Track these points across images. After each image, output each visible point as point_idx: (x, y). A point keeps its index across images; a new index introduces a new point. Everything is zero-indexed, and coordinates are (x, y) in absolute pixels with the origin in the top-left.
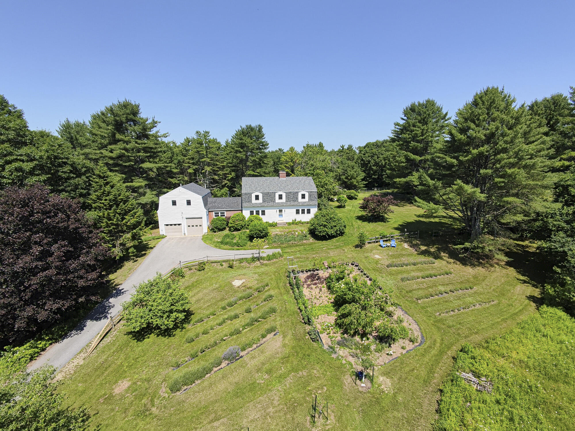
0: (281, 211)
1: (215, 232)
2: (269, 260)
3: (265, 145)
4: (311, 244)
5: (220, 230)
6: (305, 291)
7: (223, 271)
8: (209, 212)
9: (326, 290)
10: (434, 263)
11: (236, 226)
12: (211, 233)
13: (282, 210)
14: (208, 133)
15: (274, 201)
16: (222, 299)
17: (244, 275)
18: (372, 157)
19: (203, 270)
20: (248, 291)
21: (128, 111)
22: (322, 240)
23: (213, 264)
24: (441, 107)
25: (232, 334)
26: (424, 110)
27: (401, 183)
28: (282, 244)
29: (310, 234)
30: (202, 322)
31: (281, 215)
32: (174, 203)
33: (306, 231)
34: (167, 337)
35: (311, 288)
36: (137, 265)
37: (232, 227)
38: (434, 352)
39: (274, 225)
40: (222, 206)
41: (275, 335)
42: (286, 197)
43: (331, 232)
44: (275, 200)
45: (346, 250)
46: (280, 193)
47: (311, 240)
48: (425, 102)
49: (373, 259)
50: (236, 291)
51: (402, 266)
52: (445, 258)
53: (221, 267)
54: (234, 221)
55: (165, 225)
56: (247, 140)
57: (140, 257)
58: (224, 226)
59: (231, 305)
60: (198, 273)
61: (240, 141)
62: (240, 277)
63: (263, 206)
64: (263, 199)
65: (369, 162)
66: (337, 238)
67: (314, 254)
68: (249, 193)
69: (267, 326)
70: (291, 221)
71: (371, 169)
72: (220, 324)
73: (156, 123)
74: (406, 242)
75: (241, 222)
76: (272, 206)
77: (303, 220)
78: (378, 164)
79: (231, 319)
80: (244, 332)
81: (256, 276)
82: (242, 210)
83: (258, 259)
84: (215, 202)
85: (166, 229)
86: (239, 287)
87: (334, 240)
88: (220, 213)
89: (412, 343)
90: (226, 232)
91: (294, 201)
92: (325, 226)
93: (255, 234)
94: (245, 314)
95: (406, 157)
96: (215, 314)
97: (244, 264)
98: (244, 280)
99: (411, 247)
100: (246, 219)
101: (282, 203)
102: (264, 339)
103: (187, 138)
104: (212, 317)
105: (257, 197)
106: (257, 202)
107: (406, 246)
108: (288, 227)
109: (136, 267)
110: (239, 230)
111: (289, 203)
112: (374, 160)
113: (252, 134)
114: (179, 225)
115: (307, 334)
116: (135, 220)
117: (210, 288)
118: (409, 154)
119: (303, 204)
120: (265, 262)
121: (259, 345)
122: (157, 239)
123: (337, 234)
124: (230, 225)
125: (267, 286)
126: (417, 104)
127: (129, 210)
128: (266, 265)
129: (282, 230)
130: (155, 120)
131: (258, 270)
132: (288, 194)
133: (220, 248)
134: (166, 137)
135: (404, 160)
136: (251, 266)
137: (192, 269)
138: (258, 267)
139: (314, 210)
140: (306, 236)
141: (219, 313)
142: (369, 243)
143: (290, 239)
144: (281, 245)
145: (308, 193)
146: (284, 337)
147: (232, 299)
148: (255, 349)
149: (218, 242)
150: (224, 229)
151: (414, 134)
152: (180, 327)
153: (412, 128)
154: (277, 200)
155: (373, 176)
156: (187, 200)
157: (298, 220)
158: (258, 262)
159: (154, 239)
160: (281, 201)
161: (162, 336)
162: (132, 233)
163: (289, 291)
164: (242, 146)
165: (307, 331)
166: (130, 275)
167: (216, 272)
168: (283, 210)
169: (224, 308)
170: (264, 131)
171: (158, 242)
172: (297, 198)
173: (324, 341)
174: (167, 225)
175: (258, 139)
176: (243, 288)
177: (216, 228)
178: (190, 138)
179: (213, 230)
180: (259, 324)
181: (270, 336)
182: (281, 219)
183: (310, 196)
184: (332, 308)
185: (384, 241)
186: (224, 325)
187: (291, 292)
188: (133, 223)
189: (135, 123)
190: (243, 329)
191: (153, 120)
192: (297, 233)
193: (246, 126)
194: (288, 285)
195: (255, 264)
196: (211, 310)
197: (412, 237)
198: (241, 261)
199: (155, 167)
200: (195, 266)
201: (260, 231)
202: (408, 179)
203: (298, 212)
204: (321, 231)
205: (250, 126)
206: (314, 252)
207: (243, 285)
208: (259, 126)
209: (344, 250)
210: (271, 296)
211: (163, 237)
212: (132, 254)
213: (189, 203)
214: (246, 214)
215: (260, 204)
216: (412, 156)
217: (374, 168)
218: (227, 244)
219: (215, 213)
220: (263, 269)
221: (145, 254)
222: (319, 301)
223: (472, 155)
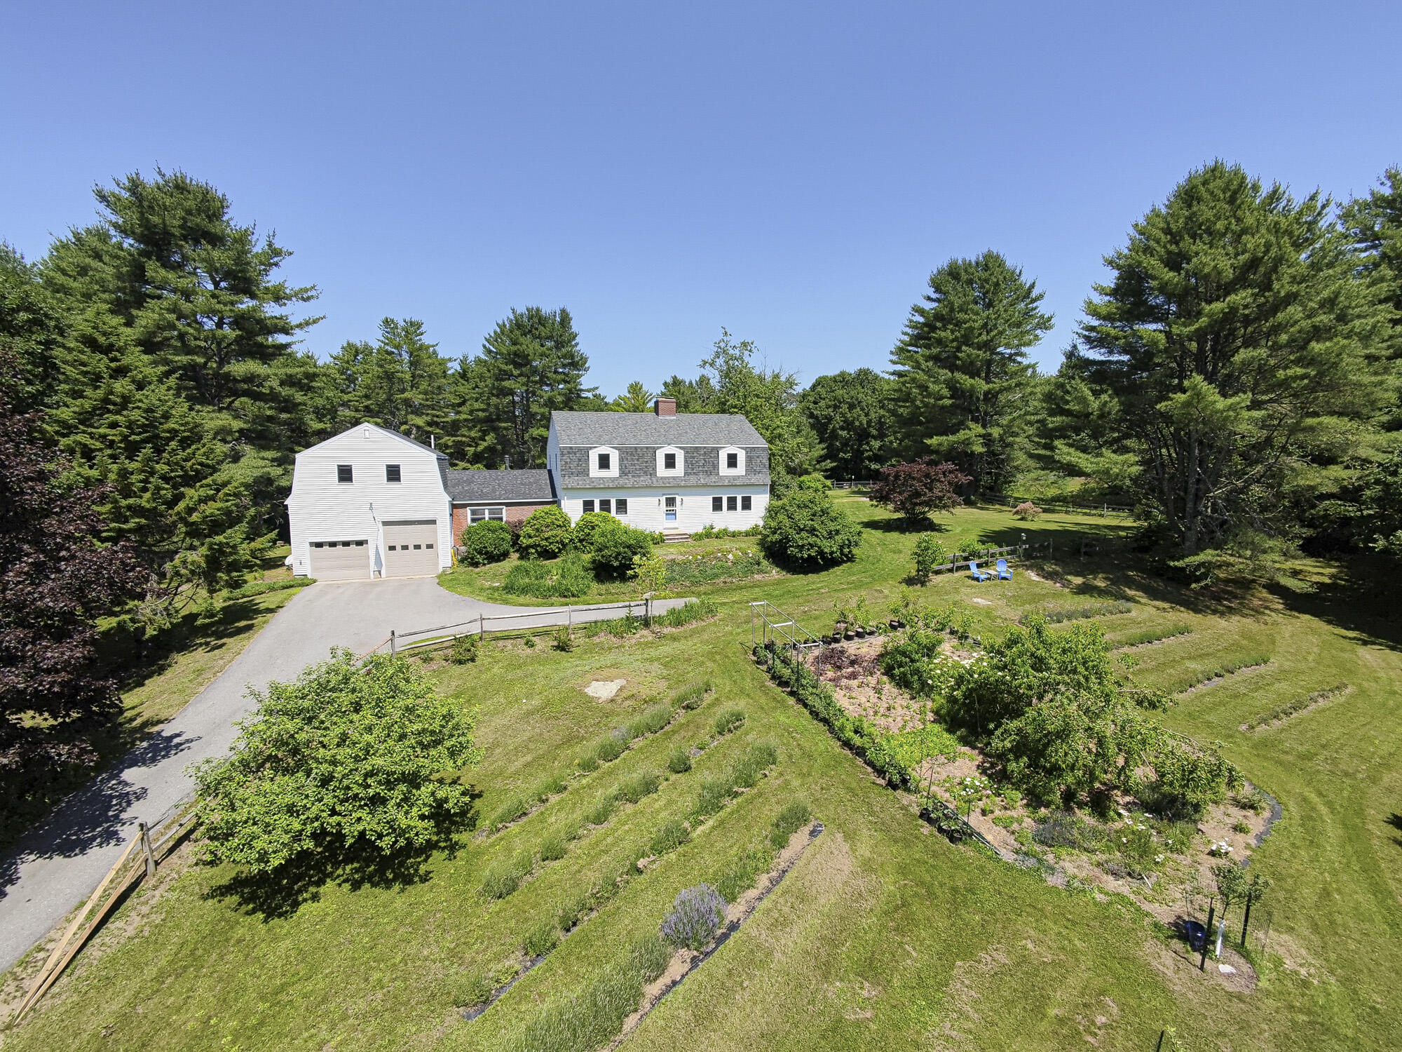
0: (671, 502)
1: (476, 565)
2: (679, 623)
3: (577, 364)
4: (778, 583)
5: (493, 558)
6: (840, 699)
7: (536, 660)
8: (454, 507)
9: (895, 691)
10: (1129, 611)
11: (544, 543)
12: (462, 569)
13: (674, 499)
14: (419, 325)
15: (653, 473)
16: (570, 740)
17: (614, 666)
18: (836, 407)
19: (473, 660)
20: (650, 711)
21: (190, 204)
22: (806, 573)
23: (501, 643)
24: (1018, 272)
25: (658, 848)
26: (984, 275)
27: (942, 449)
28: (698, 583)
29: (767, 557)
30: (525, 819)
31: (671, 514)
32: (345, 474)
33: (753, 550)
34: (397, 887)
35: (848, 688)
36: (227, 658)
37: (534, 546)
38: (1332, 831)
39: (659, 540)
40: (494, 491)
41: (813, 833)
42: (686, 461)
43: (829, 546)
44: (655, 469)
45: (886, 592)
46: (670, 450)
47: (775, 573)
48: (981, 258)
49: (975, 608)
50: (607, 711)
51: (1059, 622)
52: (1143, 600)
53: (529, 651)
54: (537, 530)
55: (312, 544)
56: (529, 346)
57: (231, 635)
58: (506, 546)
59: (609, 753)
60: (457, 669)
61: (514, 348)
62: (606, 672)
63: (622, 488)
64: (620, 465)
65: (830, 419)
66: (841, 567)
67: (800, 605)
68: (580, 449)
69: (773, 810)
70: (700, 530)
71: (834, 435)
72: (600, 819)
73: (277, 253)
74: (1028, 568)
75: (559, 532)
76: (647, 487)
77: (732, 528)
78: (853, 422)
79: (630, 796)
80: (699, 836)
81: (656, 668)
82: (556, 502)
83: (646, 622)
84: (469, 482)
85: (313, 559)
86: (612, 701)
87: (837, 570)
88: (487, 512)
89: (1252, 811)
90: (514, 560)
91: (708, 473)
92: (812, 531)
93: (616, 558)
94: (673, 777)
95: (952, 386)
96: (565, 788)
97: (602, 638)
98: (619, 682)
99: (1044, 577)
100: (573, 525)
101: (674, 478)
102: (786, 854)
103: (348, 344)
104: (554, 799)
105: (604, 462)
106: (604, 473)
107: (1033, 576)
108: (697, 543)
109: (220, 663)
110: (553, 556)
111: (693, 480)
112: (843, 415)
113: (544, 332)
114: (360, 543)
115: (920, 822)
116: (219, 505)
117: (514, 711)
118: (958, 375)
119: (733, 484)
120: (667, 630)
121: (774, 874)
122: (284, 588)
123: (842, 553)
124: (525, 541)
125: (706, 691)
126: (960, 262)
127: (197, 471)
128: (674, 639)
129: (683, 550)
130: (277, 245)
131: (653, 653)
132: (690, 453)
133: (506, 602)
134: (309, 299)
135: (945, 392)
136: (627, 643)
137: (432, 659)
138: (648, 645)
139: (761, 501)
140: (759, 564)
141: (575, 784)
142: (938, 572)
143: (716, 571)
144: (693, 589)
145: (744, 452)
146: (850, 837)
147: (611, 736)
148: (769, 891)
149: (496, 589)
150: (504, 555)
151: (966, 329)
152: (442, 844)
153: (961, 316)
154: (661, 470)
155: (841, 455)
156: (388, 466)
157: (718, 527)
158: (645, 632)
159: (272, 589)
160: (670, 473)
161: (374, 885)
162: (211, 544)
163: (784, 701)
164: (519, 360)
165: (916, 810)
166: (202, 689)
167: (514, 664)
168: (678, 499)
169: (589, 766)
170: (575, 326)
171: (290, 595)
172: (716, 467)
173: (989, 838)
174: (319, 545)
175: (559, 345)
176: (627, 703)
177: (480, 553)
178: (359, 345)
179: (469, 561)
180: (740, 807)
181: (798, 839)
182: (671, 524)
183: (749, 459)
184: (946, 735)
185: (979, 566)
186: (613, 819)
187: (791, 701)
188: (212, 515)
189: (215, 240)
190: (694, 827)
191: (270, 245)
192: (730, 556)
193: (528, 310)
194: (771, 684)
195: (638, 636)
196: (541, 780)
197: (1037, 557)
198: (591, 629)
199: (276, 375)
200: (441, 649)
201: (629, 547)
202: (962, 435)
203: (717, 504)
204: (803, 546)
205: (538, 310)
206: (801, 600)
207: (625, 694)
208: (563, 311)
209: (881, 592)
210: (739, 717)
211: (305, 582)
212: (207, 621)
213: (394, 473)
214: (572, 509)
215: (613, 480)
216: (966, 381)
217: (844, 433)
218: (524, 590)
219: (473, 513)
220: (667, 649)
221: (249, 628)
222: (890, 720)
223: (1210, 315)
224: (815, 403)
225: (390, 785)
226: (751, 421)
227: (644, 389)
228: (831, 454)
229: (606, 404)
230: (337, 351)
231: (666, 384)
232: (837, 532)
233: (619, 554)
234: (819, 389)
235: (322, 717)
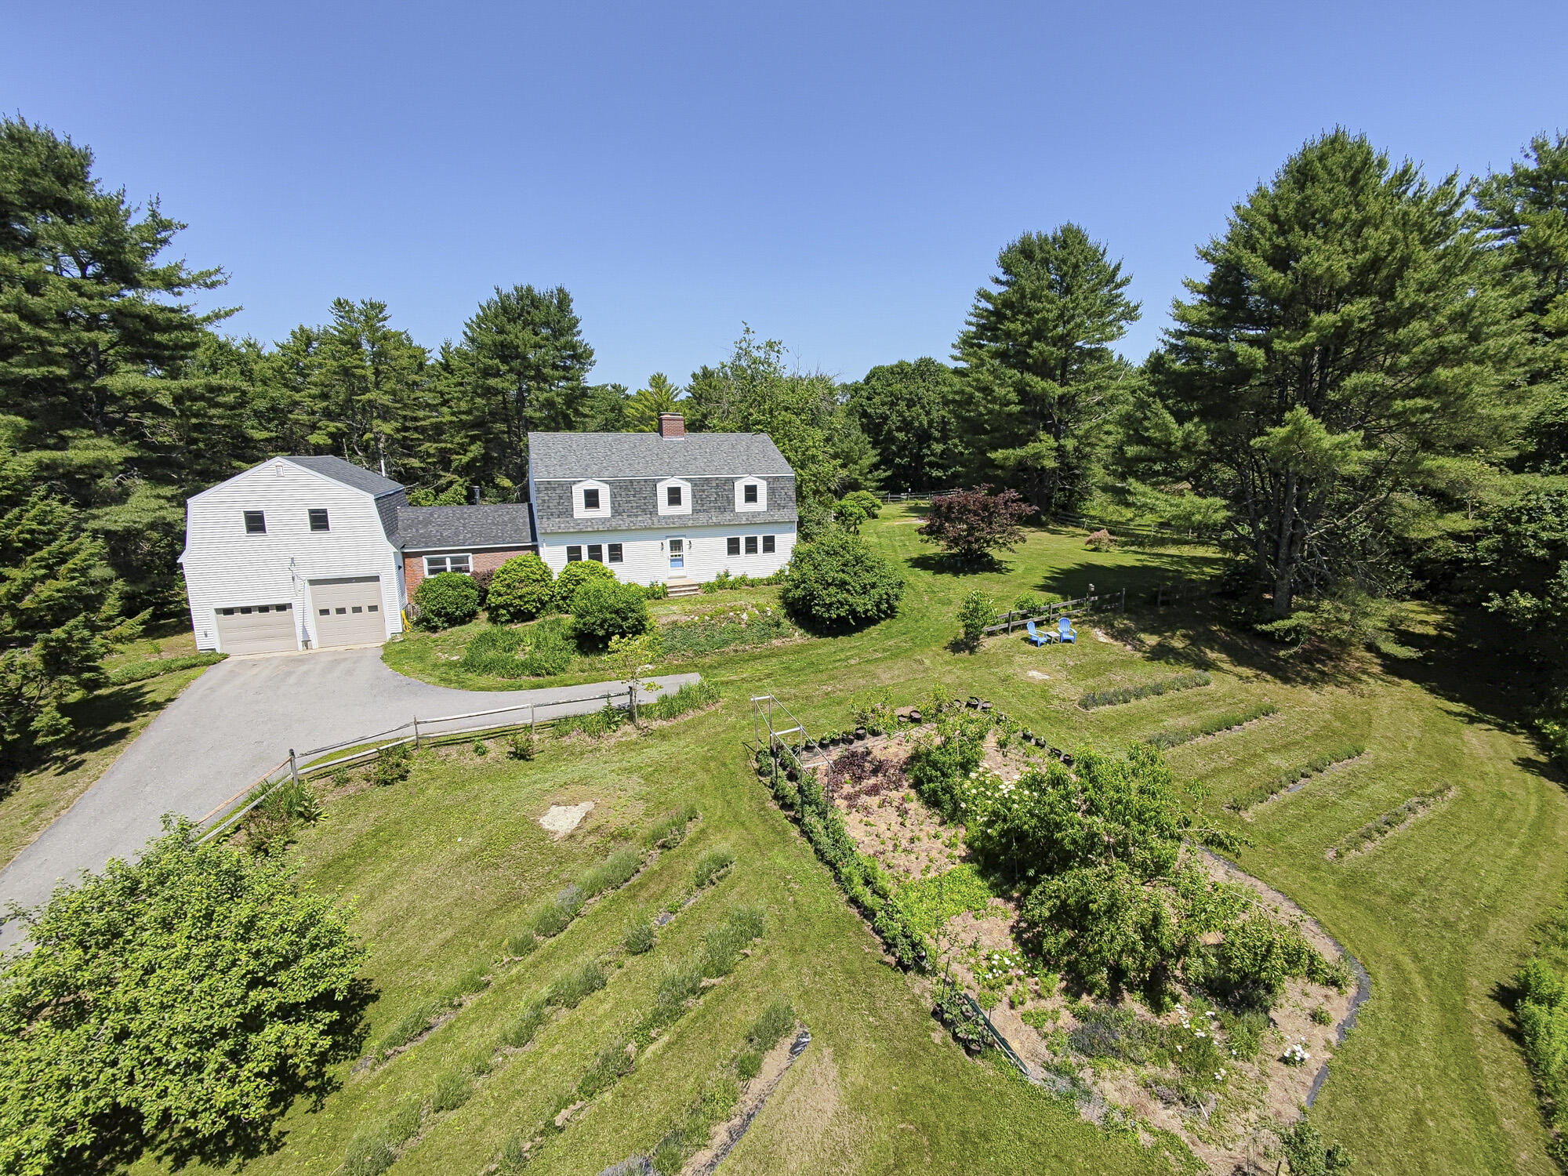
0: (676, 545)
1: (434, 629)
2: (671, 714)
3: (582, 356)
4: (799, 650)
5: (453, 621)
6: (853, 827)
7: (488, 774)
8: (406, 556)
9: (924, 812)
10: (1207, 683)
11: (517, 602)
12: (419, 634)
13: (680, 542)
14: (381, 308)
15: (654, 511)
16: (511, 901)
17: (584, 781)
18: (892, 404)
19: (403, 778)
20: (619, 852)
21: (30, 161)
22: (835, 636)
23: (443, 751)
24: (1101, 250)
25: (590, 1087)
26: (1062, 254)
27: (1008, 463)
28: (702, 654)
29: (788, 615)
30: (426, 1037)
31: (677, 560)
32: (255, 522)
33: (773, 607)
34: (235, 1160)
35: (866, 809)
36: (81, 785)
37: (504, 606)
38: (1428, 1016)
39: (657, 594)
40: (457, 534)
41: (794, 1050)
42: (694, 496)
43: (863, 604)
44: (655, 506)
45: (927, 662)
46: (674, 482)
47: (799, 636)
48: (1059, 233)
49: (1029, 685)
50: (560, 854)
51: (1126, 701)
52: (1225, 666)
53: (478, 760)
54: (508, 586)
55: (218, 611)
56: (518, 335)
57: (95, 747)
58: (470, 606)
59: (552, 926)
60: (380, 793)
61: (499, 338)
62: (567, 795)
63: (616, 530)
64: (613, 503)
65: (885, 418)
66: (878, 626)
67: (822, 683)
68: (560, 484)
69: (750, 1015)
70: (713, 579)
71: (891, 439)
72: (521, 1038)
73: (166, 226)
74: (1095, 624)
75: (537, 588)
76: (646, 529)
77: (753, 574)
78: (911, 423)
79: (569, 997)
80: (648, 1061)
81: (635, 784)
82: (535, 548)
83: (630, 714)
84: (426, 523)
85: (222, 629)
86: (571, 836)
87: (873, 631)
88: (448, 561)
89: (1335, 989)
90: (481, 625)
91: (722, 510)
92: (843, 584)
93: (601, 626)
94: (630, 961)
95: (1022, 390)
96: (488, 984)
97: (574, 739)
98: (586, 806)
99: (1113, 637)
100: (555, 577)
101: (679, 517)
102: (757, 1085)
103: (302, 329)
104: (470, 1001)
105: (592, 499)
106: (592, 513)
107: (1100, 635)
108: (707, 597)
109: (71, 792)
110: (531, 617)
111: (703, 518)
112: (900, 414)
113: (538, 316)
114: (281, 608)
115: (933, 1022)
116: (62, 584)
117: (443, 857)
118: (1029, 377)
119: (752, 521)
120: (656, 725)
121: (737, 1121)
122: (184, 668)
123: (879, 610)
124: (493, 600)
125: (691, 819)
126: (1034, 236)
127: (25, 541)
128: (664, 736)
129: (688, 607)
130: (164, 215)
131: (634, 759)
132: (699, 486)
133: (462, 685)
134: (213, 285)
135: (1013, 396)
136: (604, 745)
137: (348, 780)
138: (630, 746)
139: (787, 541)
140: (778, 625)
141: (503, 978)
142: (991, 634)
143: (725, 636)
144: (697, 660)
145: (765, 483)
146: (841, 1053)
147: (555, 898)
148: (726, 1149)
149: (452, 665)
150: (471, 616)
151: (1039, 320)
152: (311, 1084)
153: (1032, 304)
154: (664, 508)
155: (898, 460)
156: (311, 512)
157: (735, 574)
158: (629, 728)
159: (168, 670)
160: (675, 510)
161: (206, 1159)
162: (47, 640)
163: (785, 832)
164: (506, 352)
165: (928, 1004)
166: (35, 836)
167: (458, 781)
168: (685, 542)
169: (523, 947)
170: (577, 309)
171: (188, 680)
172: (731, 501)
173: (1015, 1045)
174: (228, 612)
175: (558, 333)
176: (591, 839)
177: (438, 615)
178: (315, 330)
179: (425, 624)
180: (707, 1008)
181: (775, 1061)
182: (678, 572)
183: (772, 492)
184: (978, 882)
185: (1038, 624)
186: (540, 1035)
187: (794, 832)
188: (50, 598)
189: (69, 210)
190: (641, 1048)
191: (154, 215)
192: (745, 616)
193: (516, 289)
194: (773, 806)
195: (619, 733)
196: (461, 967)
197: (1107, 610)
198: (560, 726)
199: (168, 389)
200: (361, 764)
201: (617, 612)
202: (1031, 448)
203: (733, 547)
204: (831, 604)
205: (529, 289)
206: (825, 677)
207: (588, 826)
208: (561, 290)
209: (921, 662)
210: (723, 863)
211: (212, 659)
212: (50, 739)
213: (319, 520)
214: (554, 558)
215: (604, 520)
216: (1038, 384)
217: (901, 435)
218: (488, 668)
219: (431, 562)
220: (655, 752)
221: (122, 734)
222: (913, 857)
223: (1319, 329)
224: (869, 399)
225: (205, 1044)
226: (776, 442)
227: (669, 381)
228: (885, 460)
229: (628, 397)
230: (285, 338)
231: (694, 376)
232: (873, 586)
233: (605, 621)
234: (873, 382)
235: (128, 935)
